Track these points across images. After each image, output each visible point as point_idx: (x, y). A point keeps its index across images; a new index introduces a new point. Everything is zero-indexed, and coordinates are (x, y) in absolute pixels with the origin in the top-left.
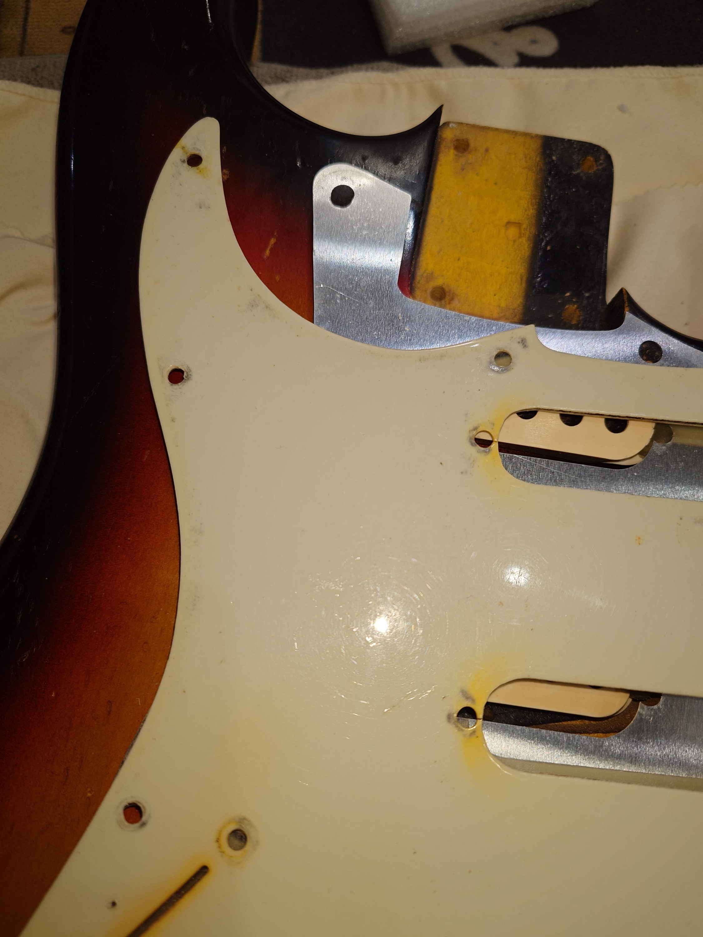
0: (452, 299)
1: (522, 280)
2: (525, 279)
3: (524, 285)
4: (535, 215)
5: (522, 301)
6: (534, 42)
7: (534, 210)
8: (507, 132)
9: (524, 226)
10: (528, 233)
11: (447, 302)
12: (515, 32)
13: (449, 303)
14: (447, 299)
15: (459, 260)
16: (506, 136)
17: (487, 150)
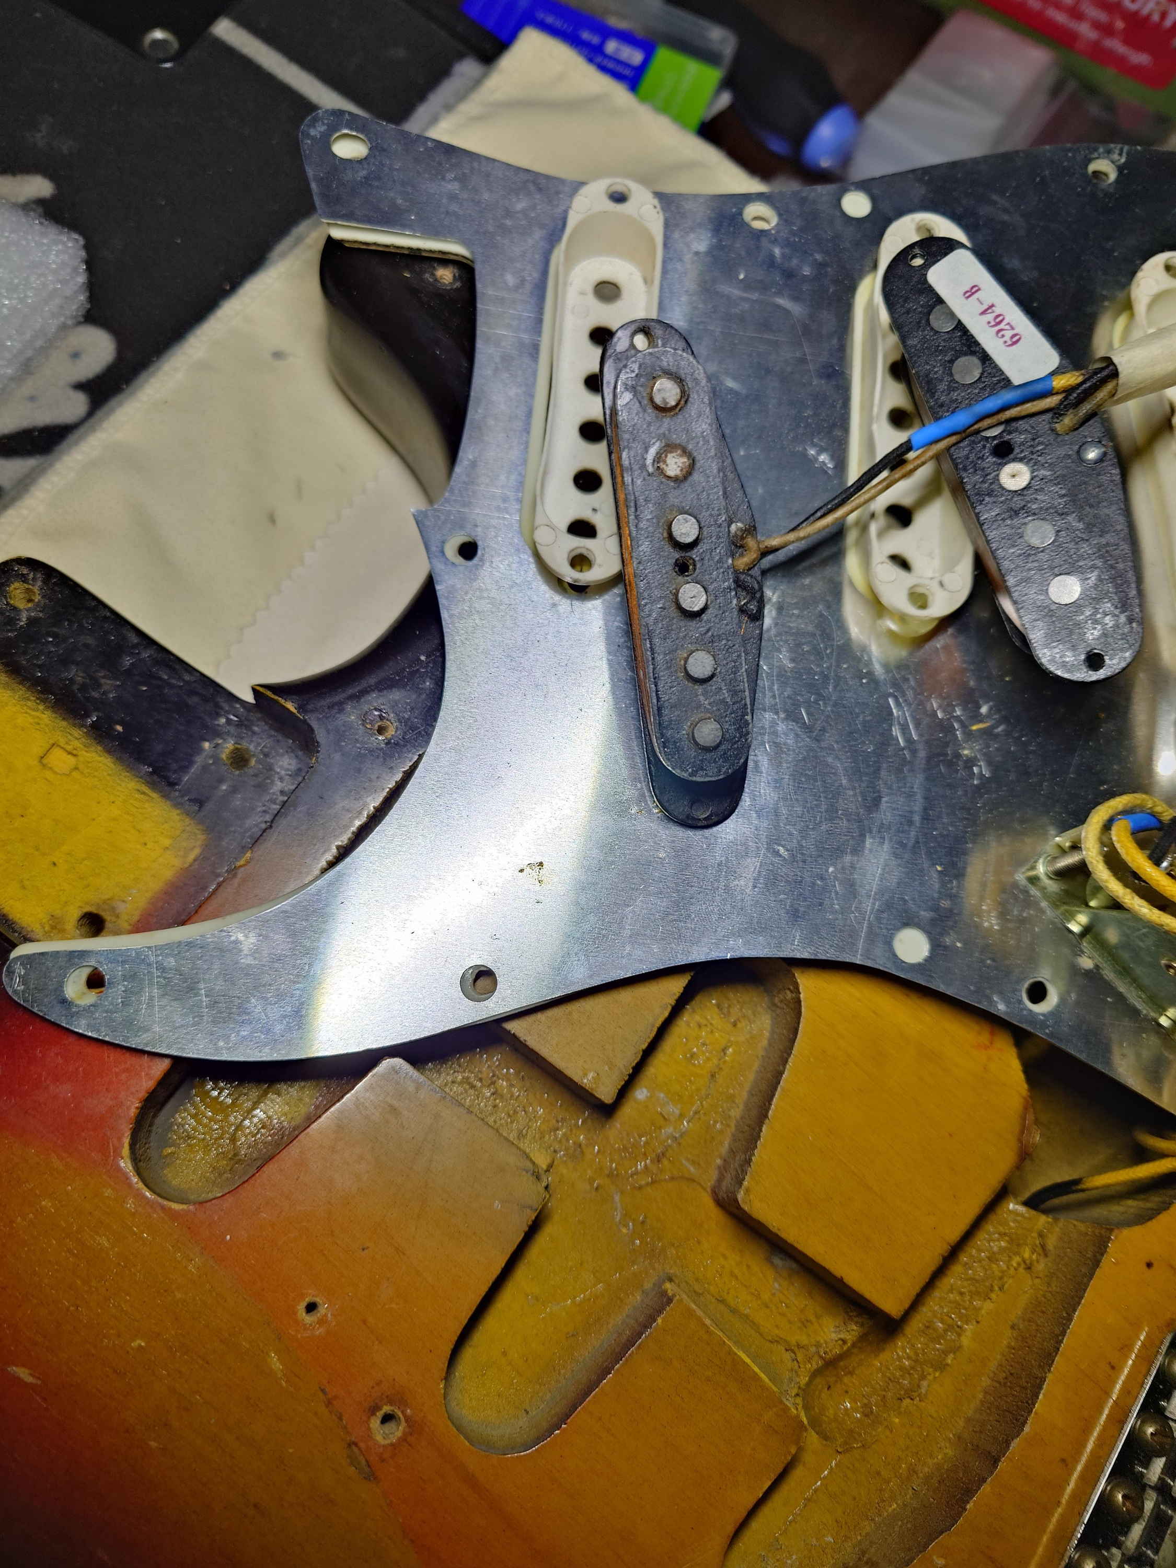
0: (113, 909)
1: (144, 793)
2: (145, 788)
3: (154, 795)
4: (53, 715)
5: (178, 811)
7: (46, 712)
9: (62, 742)
10: (77, 744)
11: (114, 919)
13: (118, 917)
14: (107, 916)
15: (54, 864)
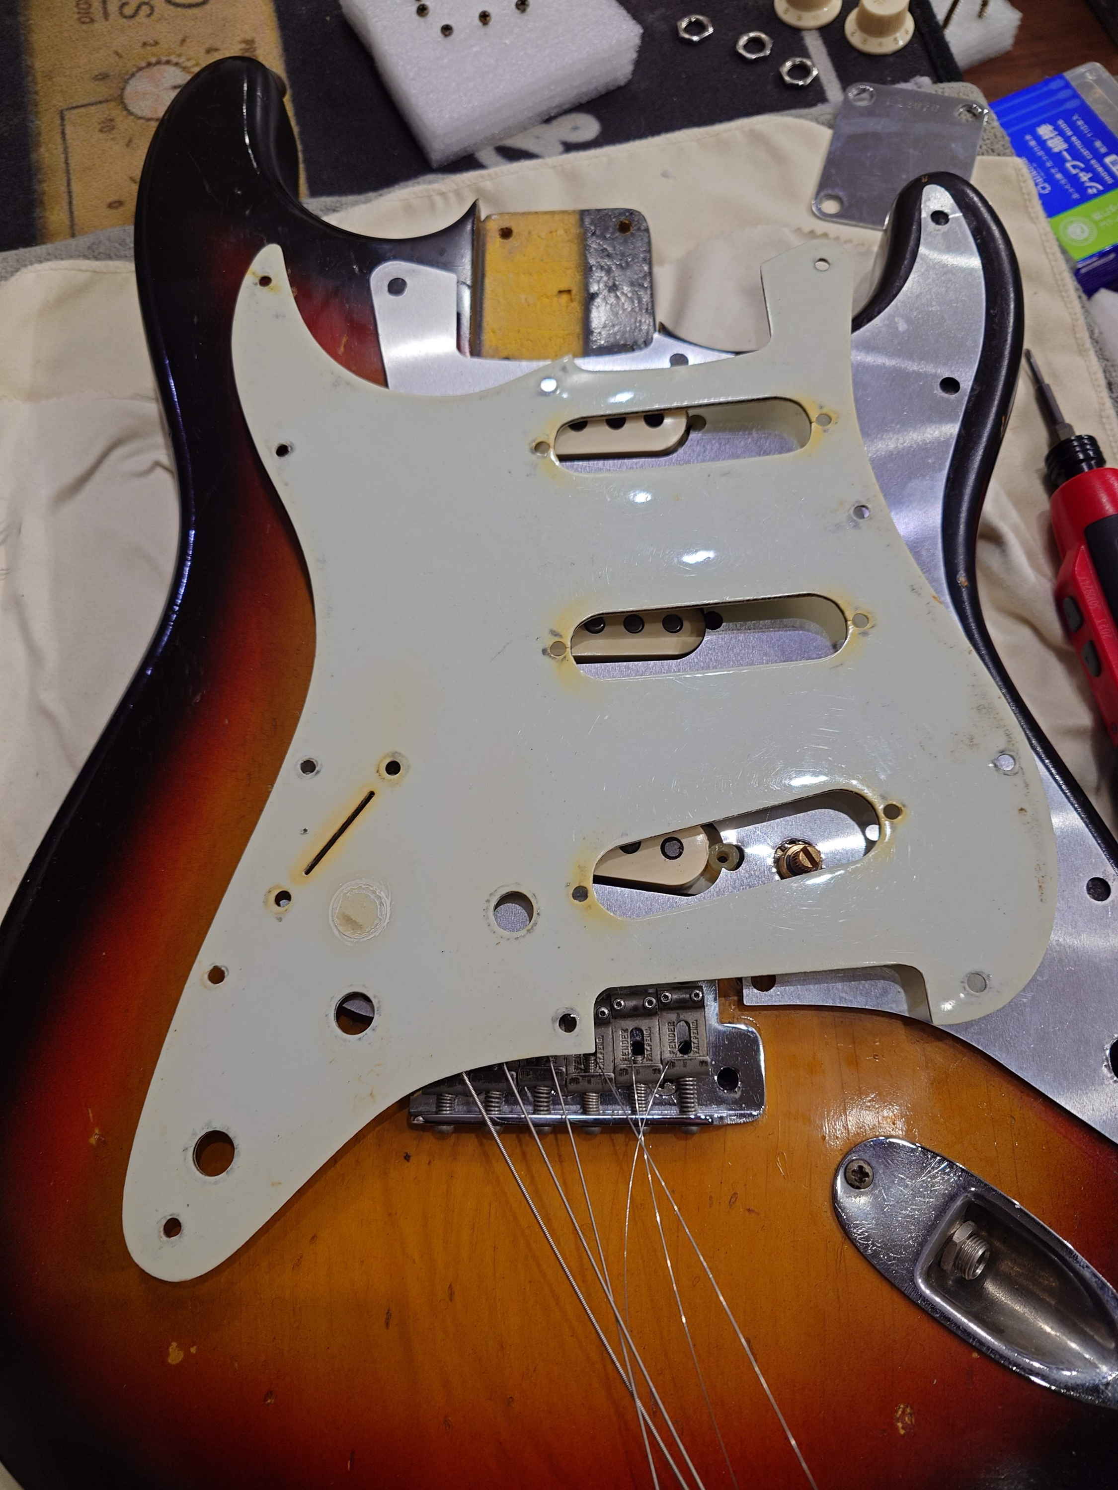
1: (578, 338)
4: (582, 280)
6: (575, 128)
8: (546, 213)
9: (574, 292)
10: (578, 298)
12: (555, 123)
16: (547, 217)
17: (530, 233)
